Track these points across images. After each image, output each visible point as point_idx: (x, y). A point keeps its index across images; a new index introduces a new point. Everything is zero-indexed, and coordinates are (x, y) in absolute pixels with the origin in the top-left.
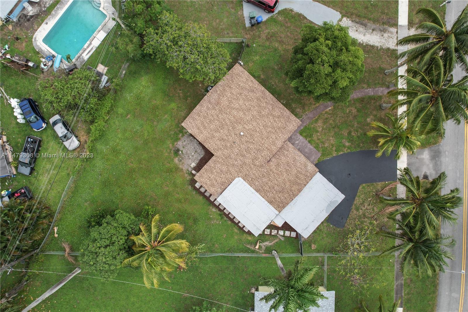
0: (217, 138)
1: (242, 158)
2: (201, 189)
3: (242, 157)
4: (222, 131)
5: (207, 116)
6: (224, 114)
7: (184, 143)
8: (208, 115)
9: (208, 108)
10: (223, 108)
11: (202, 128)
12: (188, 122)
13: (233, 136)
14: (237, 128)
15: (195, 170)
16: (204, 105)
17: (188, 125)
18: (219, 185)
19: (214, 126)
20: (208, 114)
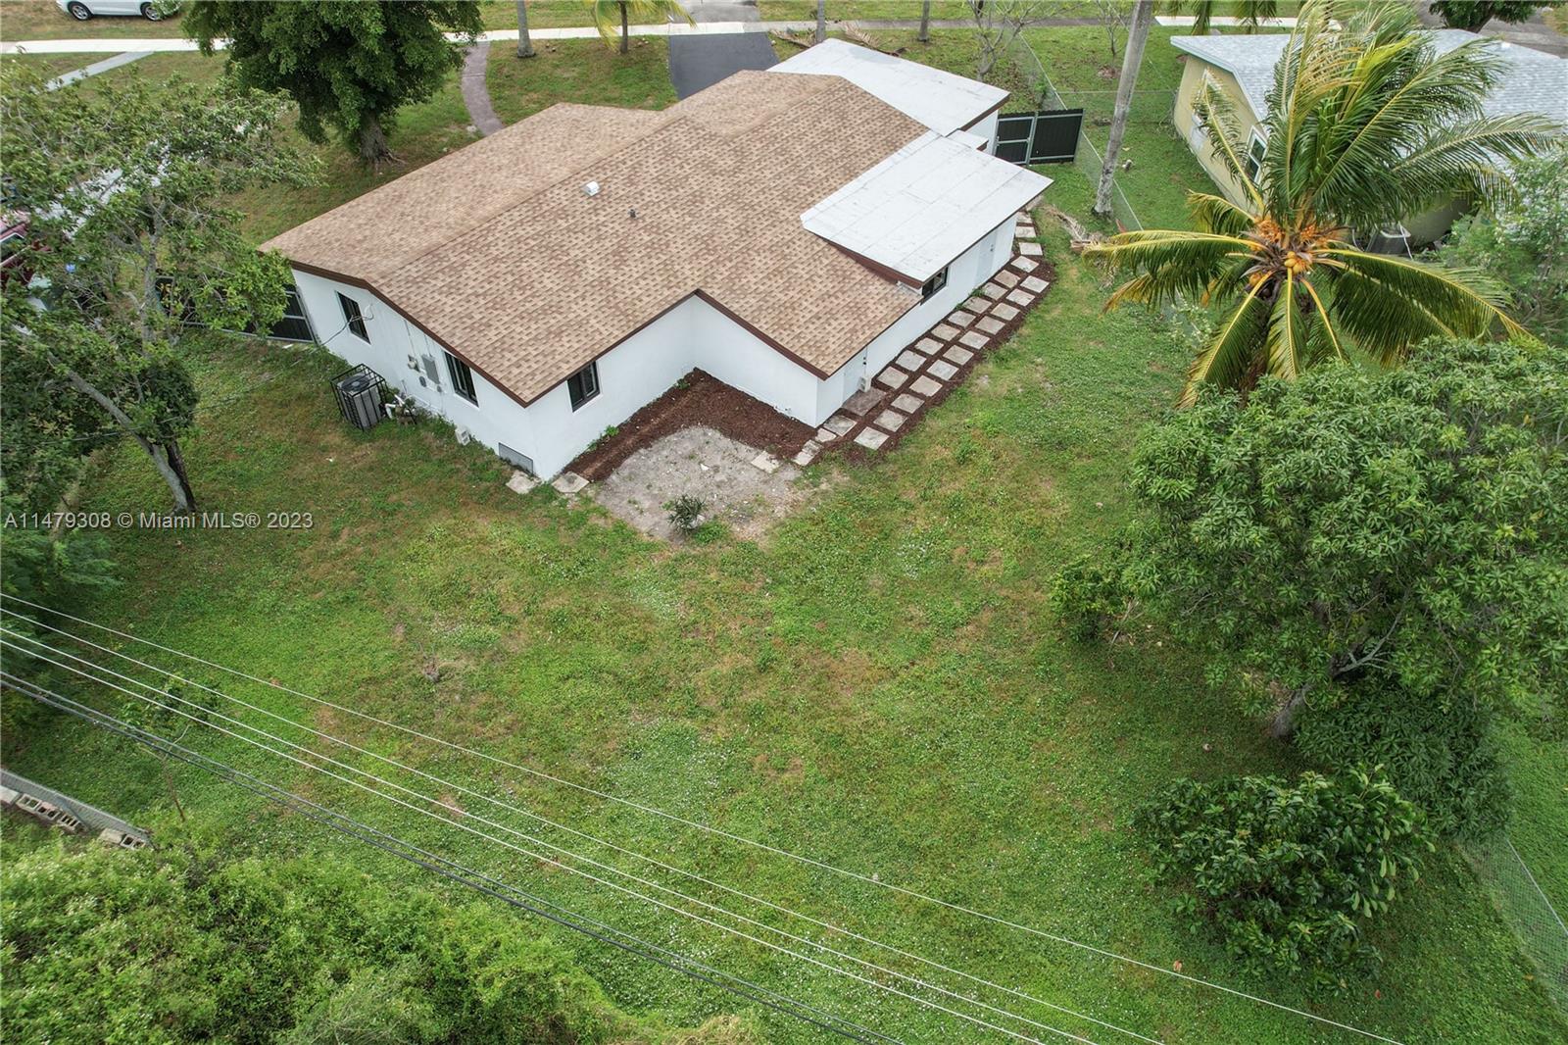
0: (613, 272)
1: (707, 202)
2: (889, 427)
3: (703, 203)
4: (577, 252)
5: (489, 298)
6: (490, 239)
7: (646, 504)
8: (485, 295)
9: (451, 290)
10: (460, 240)
11: (553, 321)
12: (515, 371)
13: (602, 219)
14: (565, 203)
15: (795, 453)
16: (429, 302)
17: (533, 374)
18: (851, 289)
19: (547, 275)
20: (481, 291)
